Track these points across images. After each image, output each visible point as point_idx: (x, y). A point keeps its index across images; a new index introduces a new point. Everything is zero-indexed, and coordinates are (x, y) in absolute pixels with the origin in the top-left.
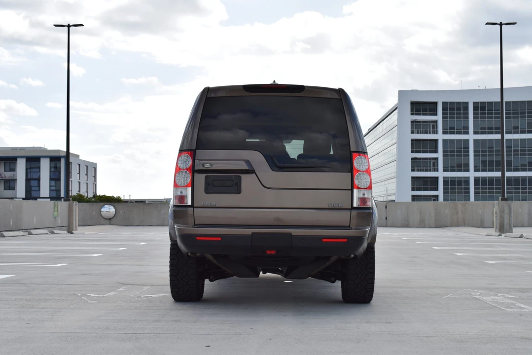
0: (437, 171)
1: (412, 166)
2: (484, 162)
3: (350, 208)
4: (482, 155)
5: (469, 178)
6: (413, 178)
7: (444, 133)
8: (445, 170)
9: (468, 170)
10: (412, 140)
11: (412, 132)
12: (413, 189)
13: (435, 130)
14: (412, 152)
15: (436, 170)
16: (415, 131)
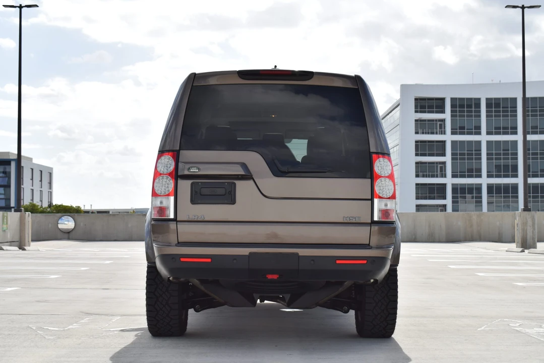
0: (445, 177)
1: (417, 172)
2: (498, 167)
3: (370, 222)
4: (496, 159)
5: (481, 184)
6: (417, 184)
7: (453, 133)
8: (454, 176)
9: (480, 176)
10: (416, 142)
11: (417, 133)
12: (417, 198)
13: (443, 130)
14: (417, 155)
15: (444, 175)
16: (420, 131)
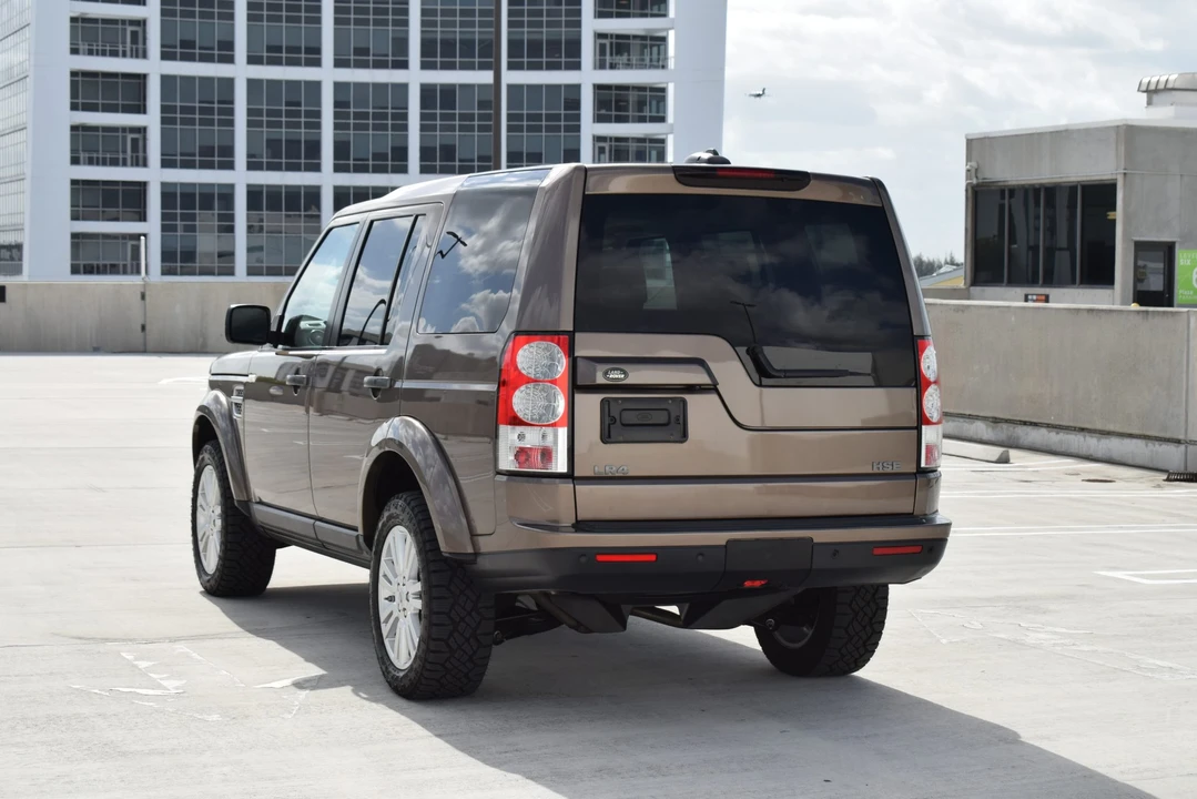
0: (145, 165)
1: (74, 150)
2: (273, 145)
4: (270, 124)
5: (232, 186)
6: (74, 182)
7: (165, 56)
8: (167, 163)
9: (230, 166)
10: (74, 74)
11: (74, 51)
12: (75, 217)
13: (140, 46)
14: (74, 107)
15: (142, 162)
16: (83, 47)
